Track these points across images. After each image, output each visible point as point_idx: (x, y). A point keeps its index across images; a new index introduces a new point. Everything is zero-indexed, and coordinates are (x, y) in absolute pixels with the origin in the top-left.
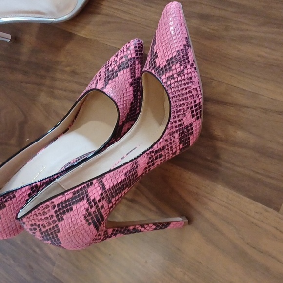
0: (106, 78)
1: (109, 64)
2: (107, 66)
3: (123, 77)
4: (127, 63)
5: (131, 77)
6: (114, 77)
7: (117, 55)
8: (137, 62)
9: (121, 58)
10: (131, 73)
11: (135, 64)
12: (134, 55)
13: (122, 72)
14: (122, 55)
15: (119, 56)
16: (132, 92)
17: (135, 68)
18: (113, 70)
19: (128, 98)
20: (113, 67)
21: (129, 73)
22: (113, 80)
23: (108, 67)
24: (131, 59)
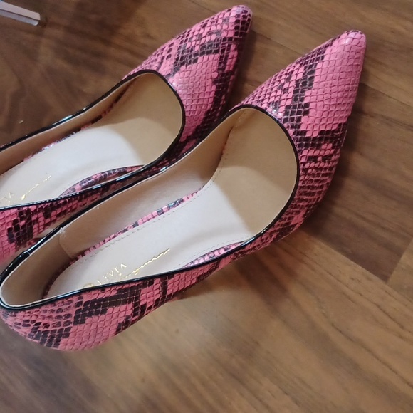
0: (177, 59)
1: (189, 37)
2: (184, 39)
3: (204, 66)
4: (217, 45)
5: (218, 69)
6: (190, 61)
7: (204, 26)
8: (233, 47)
9: (210, 33)
10: (220, 64)
11: (229, 50)
12: (231, 35)
13: (206, 57)
14: (214, 28)
15: (207, 29)
16: (212, 94)
17: (227, 56)
18: (192, 50)
19: (205, 102)
20: (193, 44)
21: (216, 63)
22: (189, 66)
23: (186, 40)
24: (225, 39)
